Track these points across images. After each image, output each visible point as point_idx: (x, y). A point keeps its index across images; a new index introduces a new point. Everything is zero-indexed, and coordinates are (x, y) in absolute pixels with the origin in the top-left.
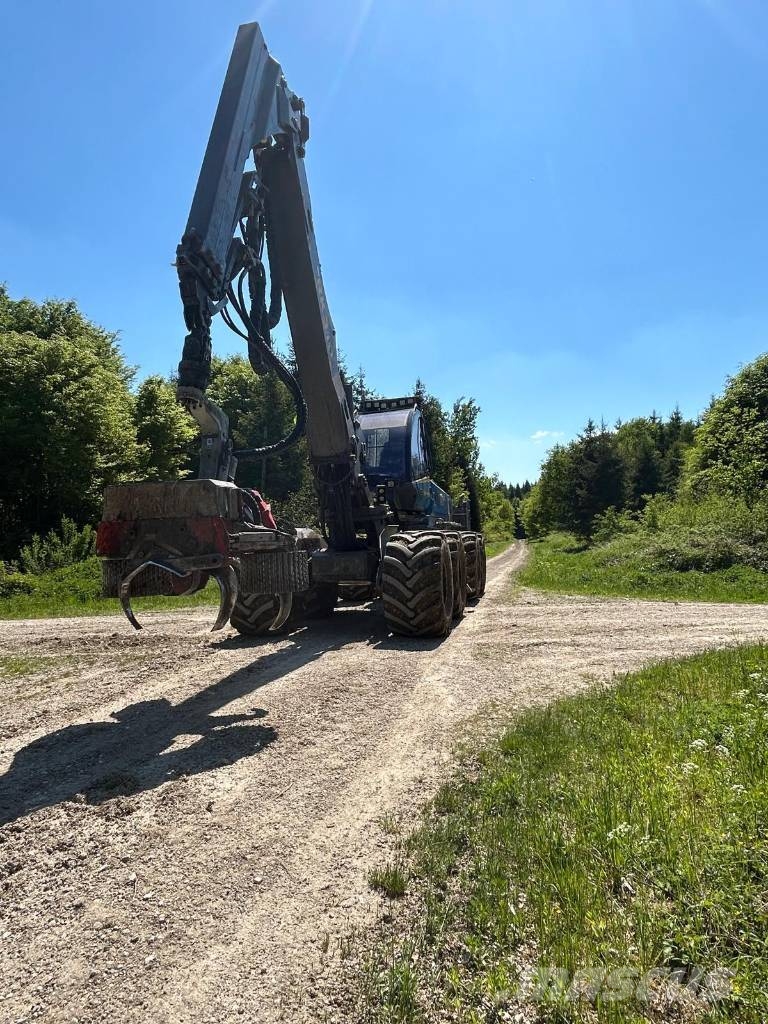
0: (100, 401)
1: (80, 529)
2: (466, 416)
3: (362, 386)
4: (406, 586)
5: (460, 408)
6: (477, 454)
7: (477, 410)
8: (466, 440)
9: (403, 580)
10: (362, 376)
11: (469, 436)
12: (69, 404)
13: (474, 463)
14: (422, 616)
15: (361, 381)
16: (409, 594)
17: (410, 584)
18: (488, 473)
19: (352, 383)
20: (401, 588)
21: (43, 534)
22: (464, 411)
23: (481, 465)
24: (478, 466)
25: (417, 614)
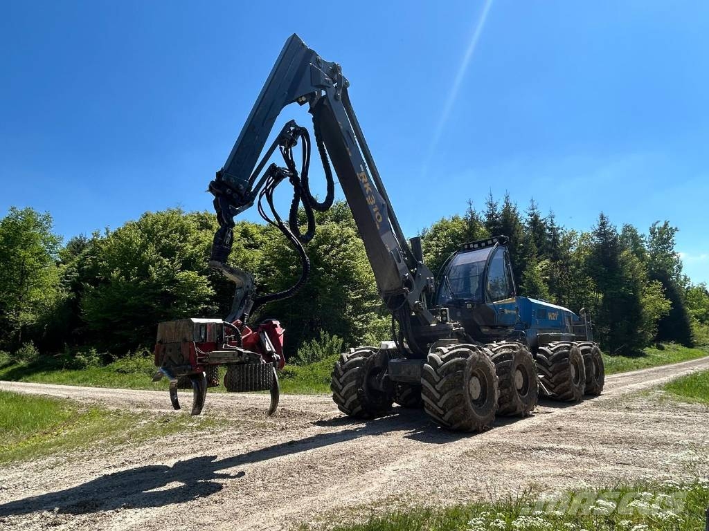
0: (352, 258)
1: (331, 338)
2: (663, 237)
3: (552, 224)
4: (436, 389)
5: (657, 230)
6: (680, 268)
7: (673, 231)
8: (666, 256)
9: (434, 384)
10: (552, 217)
11: (670, 252)
12: (332, 262)
13: (678, 275)
14: (449, 414)
15: (552, 221)
16: (437, 396)
17: (438, 387)
18: (695, 282)
19: (545, 223)
20: (433, 390)
21: (309, 341)
22: (660, 233)
23: (685, 277)
24: (683, 277)
25: (445, 413)
